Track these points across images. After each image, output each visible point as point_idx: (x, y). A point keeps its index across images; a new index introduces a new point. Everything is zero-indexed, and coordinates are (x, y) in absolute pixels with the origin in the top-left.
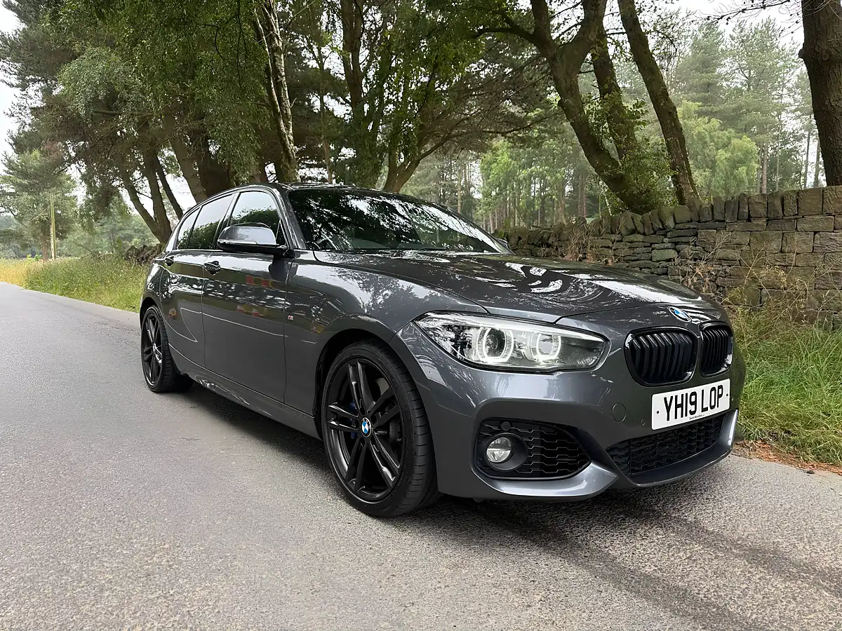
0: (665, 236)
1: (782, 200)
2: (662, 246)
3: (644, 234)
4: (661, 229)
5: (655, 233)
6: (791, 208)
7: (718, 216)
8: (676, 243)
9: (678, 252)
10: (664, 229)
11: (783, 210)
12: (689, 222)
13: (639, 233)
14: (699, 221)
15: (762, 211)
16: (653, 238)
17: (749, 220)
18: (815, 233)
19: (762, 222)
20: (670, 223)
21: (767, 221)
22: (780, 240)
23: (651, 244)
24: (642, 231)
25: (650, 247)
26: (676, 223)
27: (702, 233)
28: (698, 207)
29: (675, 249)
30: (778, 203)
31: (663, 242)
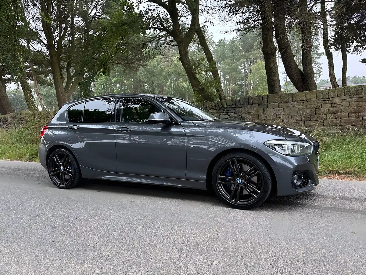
0: (224, 110)
1: (263, 98)
2: (223, 114)
3: (216, 110)
4: (222, 108)
5: (220, 109)
6: (265, 101)
7: (242, 103)
8: (228, 113)
9: (229, 116)
10: (223, 108)
11: (263, 101)
12: (232, 105)
13: (214, 109)
14: (235, 105)
15: (257, 102)
16: (220, 111)
17: (252, 104)
18: (273, 108)
19: (257, 105)
20: (225, 106)
21: (258, 105)
22: (263, 111)
23: (219, 113)
24: (215, 108)
25: (219, 114)
26: (227, 106)
27: (237, 109)
28: (235, 101)
29: (228, 115)
30: (261, 99)
31: (223, 112)
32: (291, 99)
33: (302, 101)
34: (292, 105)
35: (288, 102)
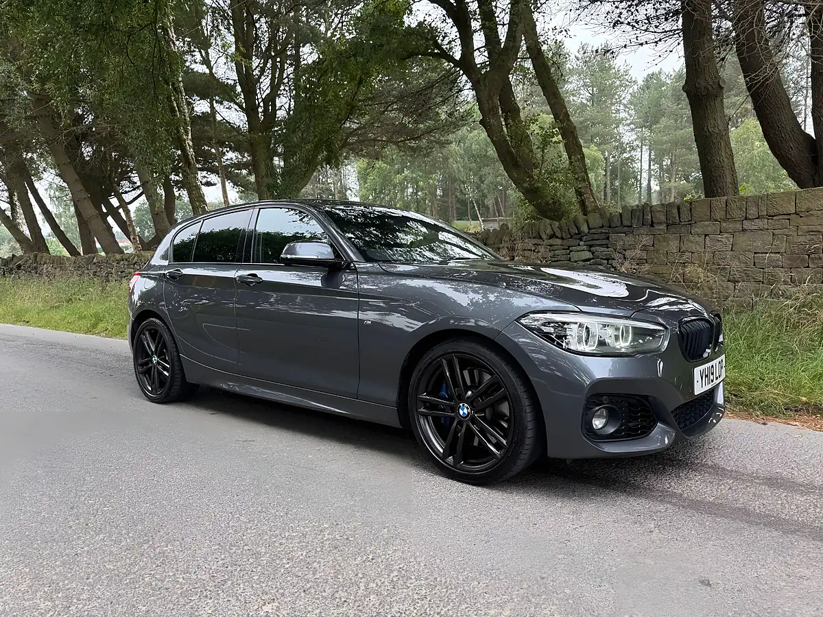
0: (581, 240)
1: (679, 209)
2: (579, 248)
3: (562, 238)
4: (576, 234)
5: (571, 238)
6: (685, 216)
7: (626, 223)
8: (591, 246)
9: (593, 253)
10: (579, 234)
11: (679, 217)
12: (601, 227)
13: (557, 237)
14: (610, 227)
15: (663, 218)
16: (572, 242)
17: (652, 225)
18: (706, 235)
19: (663, 227)
20: (585, 228)
21: (667, 226)
22: (678, 242)
23: (569, 247)
24: (559, 235)
25: (568, 249)
26: (589, 229)
27: (613, 237)
28: (608, 216)
29: (590, 251)
30: (675, 211)
31: (579, 245)
32: (753, 211)
33: (786, 217)
34: (755, 228)
35: (746, 219)
